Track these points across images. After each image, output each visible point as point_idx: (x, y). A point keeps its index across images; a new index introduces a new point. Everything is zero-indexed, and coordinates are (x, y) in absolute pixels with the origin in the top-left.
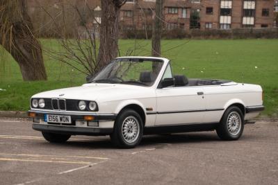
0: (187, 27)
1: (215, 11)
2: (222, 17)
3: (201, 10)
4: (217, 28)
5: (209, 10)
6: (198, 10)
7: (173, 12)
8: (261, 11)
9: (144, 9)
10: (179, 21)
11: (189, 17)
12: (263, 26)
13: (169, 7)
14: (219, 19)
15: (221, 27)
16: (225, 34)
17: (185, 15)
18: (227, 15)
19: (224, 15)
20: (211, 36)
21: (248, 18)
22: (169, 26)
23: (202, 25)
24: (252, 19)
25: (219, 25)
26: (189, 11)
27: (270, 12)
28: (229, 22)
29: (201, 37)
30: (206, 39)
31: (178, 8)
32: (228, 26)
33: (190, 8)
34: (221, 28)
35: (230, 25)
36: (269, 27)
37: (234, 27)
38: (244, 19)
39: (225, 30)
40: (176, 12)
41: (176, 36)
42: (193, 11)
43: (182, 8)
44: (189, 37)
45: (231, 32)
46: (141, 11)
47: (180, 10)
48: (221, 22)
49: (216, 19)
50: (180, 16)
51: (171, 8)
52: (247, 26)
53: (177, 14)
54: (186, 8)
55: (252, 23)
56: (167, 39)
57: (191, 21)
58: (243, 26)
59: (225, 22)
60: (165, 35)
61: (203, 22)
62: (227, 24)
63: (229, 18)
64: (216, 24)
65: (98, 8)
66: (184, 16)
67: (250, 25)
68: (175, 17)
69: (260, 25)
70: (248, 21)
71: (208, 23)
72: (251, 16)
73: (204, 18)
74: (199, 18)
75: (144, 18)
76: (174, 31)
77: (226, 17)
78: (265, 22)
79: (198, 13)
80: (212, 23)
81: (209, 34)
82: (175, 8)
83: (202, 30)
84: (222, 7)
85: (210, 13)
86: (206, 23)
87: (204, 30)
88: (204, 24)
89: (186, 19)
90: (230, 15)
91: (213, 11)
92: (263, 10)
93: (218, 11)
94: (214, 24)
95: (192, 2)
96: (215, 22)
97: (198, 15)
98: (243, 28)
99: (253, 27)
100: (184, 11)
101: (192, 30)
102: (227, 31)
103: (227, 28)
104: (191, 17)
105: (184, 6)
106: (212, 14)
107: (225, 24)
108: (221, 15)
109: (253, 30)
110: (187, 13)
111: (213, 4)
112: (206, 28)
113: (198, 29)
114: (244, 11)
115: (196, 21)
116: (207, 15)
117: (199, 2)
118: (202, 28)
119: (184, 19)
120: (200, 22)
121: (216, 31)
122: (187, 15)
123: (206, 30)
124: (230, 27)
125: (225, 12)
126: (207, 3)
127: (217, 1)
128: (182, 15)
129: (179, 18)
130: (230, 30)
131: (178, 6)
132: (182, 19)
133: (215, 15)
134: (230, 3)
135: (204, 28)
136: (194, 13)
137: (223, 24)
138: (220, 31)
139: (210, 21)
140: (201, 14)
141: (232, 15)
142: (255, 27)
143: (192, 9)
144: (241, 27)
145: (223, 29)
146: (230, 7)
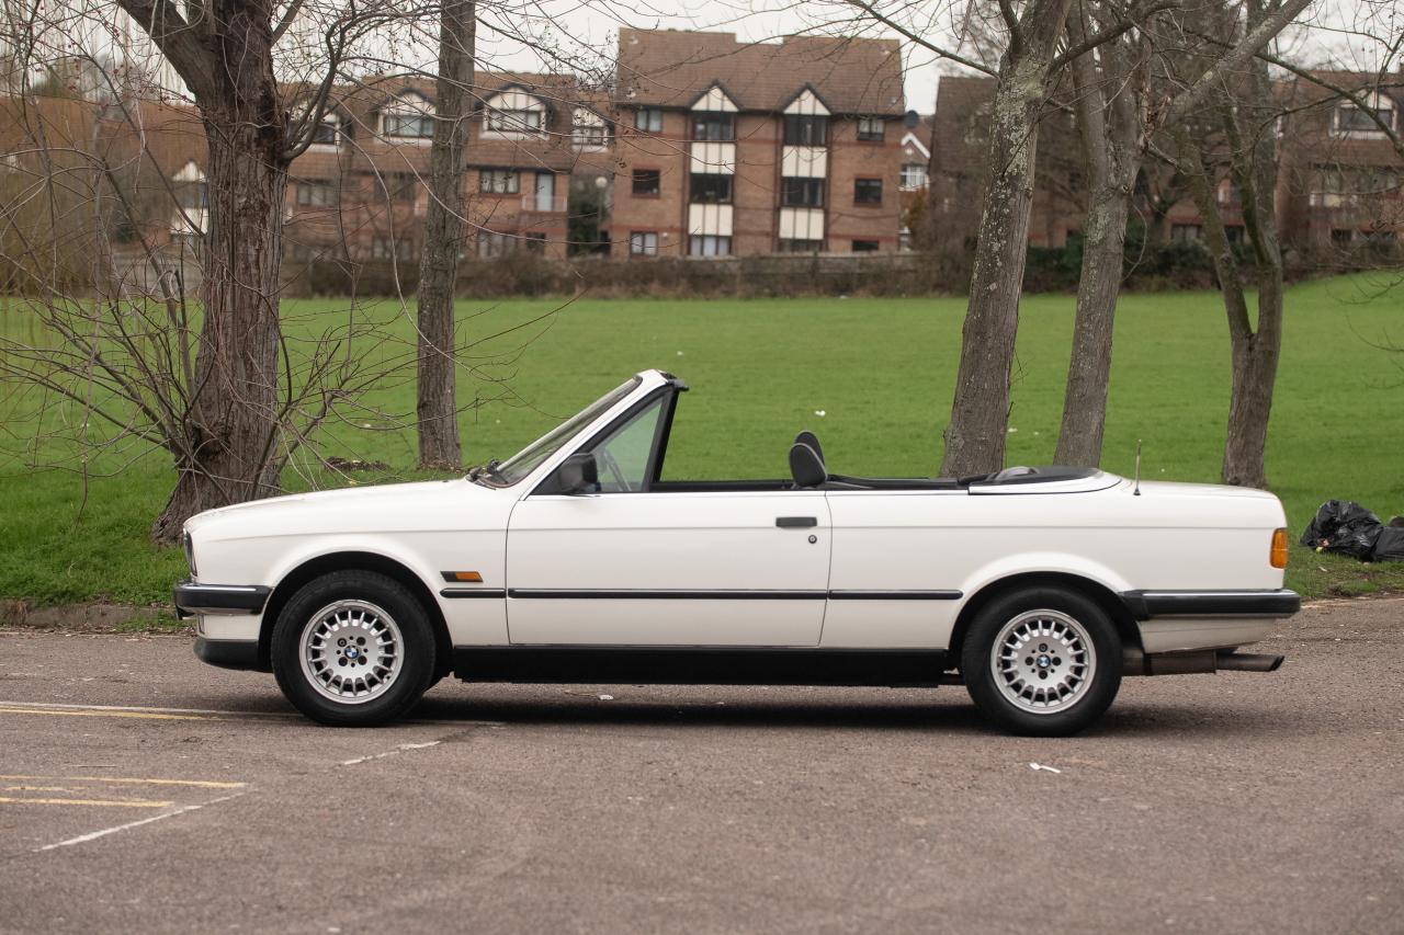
0: (557, 245)
1: (671, 183)
2: (696, 211)
3: (611, 177)
4: (675, 253)
5: (646, 182)
6: (601, 181)
7: (499, 188)
8: (851, 187)
10: (526, 222)
11: (564, 206)
12: (858, 244)
13: (482, 169)
14: (685, 214)
15: (696, 246)
16: (709, 277)
17: (546, 199)
18: (716, 201)
19: (704, 200)
20: (655, 287)
21: (802, 215)
22: (484, 244)
23: (617, 238)
24: (817, 218)
25: (688, 239)
26: (563, 183)
27: (884, 187)
28: (726, 230)
29: (615, 289)
30: (636, 296)
31: (518, 171)
32: (723, 246)
34: (695, 255)
35: (729, 239)
36: (883, 251)
37: (747, 248)
38: (786, 216)
39: (707, 262)
40: (511, 188)
41: (513, 282)
42: (580, 186)
43: (539, 172)
44: (567, 287)
45: (734, 268)
47: (527, 181)
48: (695, 227)
49: (672, 218)
50: (525, 205)
51: (492, 169)
52: (796, 244)
53: (516, 196)
54: (552, 173)
55: (817, 233)
56: (476, 296)
57: (573, 225)
58: (781, 244)
59: (710, 230)
60: (471, 279)
61: (621, 228)
62: (718, 238)
63: (726, 212)
64: (675, 237)
65: (191, 172)
66: (545, 202)
67: (808, 244)
68: (509, 207)
69: (848, 244)
70: (801, 224)
71: (642, 233)
72: (811, 206)
73: (624, 210)
74: (605, 214)
75: (381, 212)
76: (506, 263)
77: (711, 209)
78: (866, 230)
79: (599, 192)
80: (655, 233)
81: (646, 278)
82: (510, 171)
83: (618, 260)
84: (697, 168)
85: (649, 193)
86: (634, 233)
87: (626, 260)
88: (626, 235)
89: (552, 215)
90: (728, 199)
91: (662, 185)
92: (858, 180)
93: (680, 186)
94: (665, 234)
95: (575, 148)
96: (671, 229)
97: (600, 198)
98: (781, 255)
99: (821, 249)
100: (545, 182)
101: (576, 259)
102: (718, 266)
103: (717, 253)
104: (571, 207)
105: (541, 164)
106: (657, 197)
107: (710, 236)
108: (692, 201)
109: (821, 263)
110: (557, 192)
111: (659, 156)
112: (632, 255)
113: (600, 256)
114: (786, 187)
115: (594, 226)
116: (636, 202)
117: (604, 150)
118: (617, 255)
119: (543, 214)
120: (611, 227)
121: (675, 263)
122: (557, 198)
123: (635, 261)
124: (730, 251)
125: (710, 189)
126: (637, 154)
127: (678, 146)
128: (536, 201)
129: (523, 213)
130: (729, 261)
131: (521, 164)
132: (535, 215)
133: (670, 202)
134: (728, 151)
135: (627, 253)
136: (586, 192)
137: (703, 237)
138: (689, 264)
139: (649, 225)
140: (612, 196)
141: (738, 200)
142: (827, 249)
143: (578, 177)
144: (772, 250)
145: (702, 258)
146: (728, 168)
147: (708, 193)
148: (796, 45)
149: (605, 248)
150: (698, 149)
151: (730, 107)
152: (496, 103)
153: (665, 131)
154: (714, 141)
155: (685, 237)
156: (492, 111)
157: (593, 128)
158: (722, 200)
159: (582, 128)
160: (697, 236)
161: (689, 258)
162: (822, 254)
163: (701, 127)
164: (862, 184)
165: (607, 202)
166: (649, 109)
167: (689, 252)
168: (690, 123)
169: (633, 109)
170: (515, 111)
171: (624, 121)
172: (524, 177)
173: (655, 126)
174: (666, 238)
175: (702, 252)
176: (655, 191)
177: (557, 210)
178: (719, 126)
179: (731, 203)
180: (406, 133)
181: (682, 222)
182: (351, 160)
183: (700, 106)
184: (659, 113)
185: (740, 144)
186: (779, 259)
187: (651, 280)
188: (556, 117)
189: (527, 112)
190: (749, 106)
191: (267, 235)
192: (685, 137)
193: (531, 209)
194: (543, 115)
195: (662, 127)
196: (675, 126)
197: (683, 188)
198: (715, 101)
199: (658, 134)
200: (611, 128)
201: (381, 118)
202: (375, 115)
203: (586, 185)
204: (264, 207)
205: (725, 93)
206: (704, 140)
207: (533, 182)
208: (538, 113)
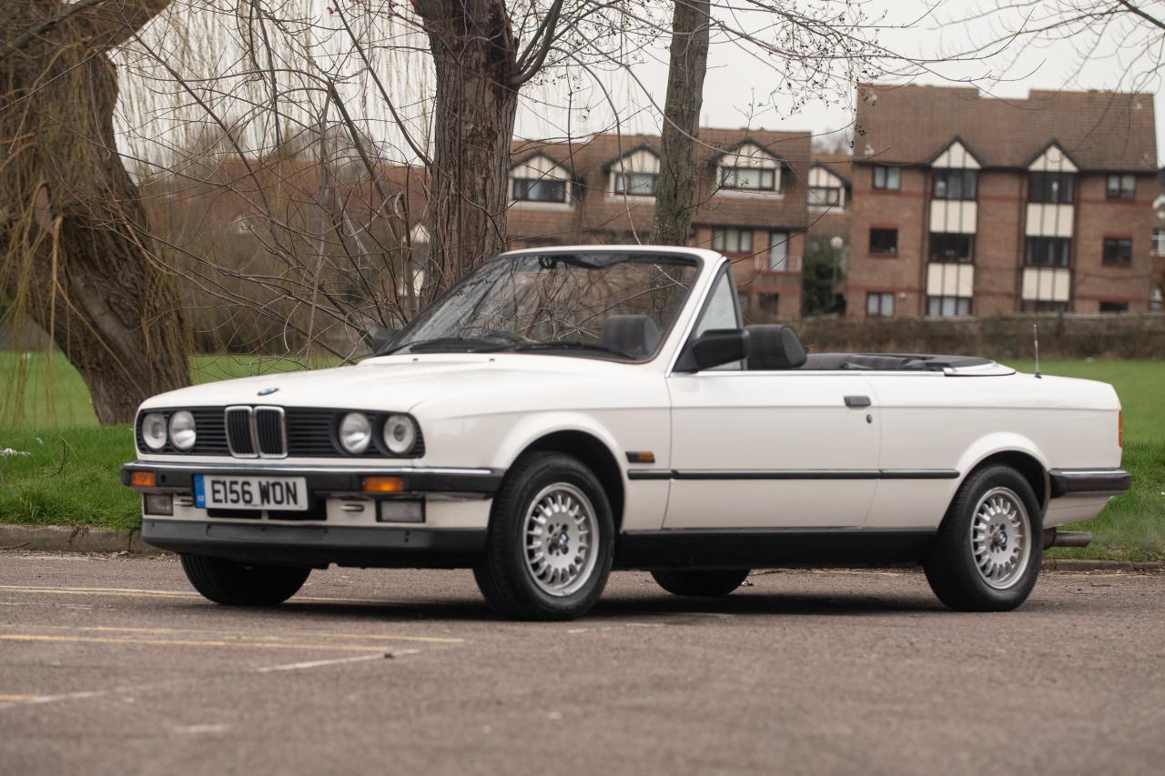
0: (791, 305)
1: (909, 241)
2: (935, 270)
3: (846, 239)
4: (913, 313)
5: (883, 240)
6: (837, 241)
7: (732, 247)
8: (1098, 247)
10: (760, 285)
11: (798, 266)
12: (1106, 306)
13: (715, 227)
14: (923, 276)
15: (934, 306)
16: (948, 338)
17: (780, 258)
18: (956, 260)
19: (943, 260)
21: (1046, 276)
23: (854, 302)
24: (1063, 279)
25: (926, 300)
26: (798, 242)
27: (1135, 247)
28: (966, 291)
31: (750, 229)
32: (963, 308)
33: (802, 230)
34: (934, 314)
35: (970, 301)
36: (1132, 312)
37: (987, 309)
38: (1030, 276)
39: (946, 323)
40: (745, 247)
42: (816, 247)
43: (772, 231)
45: (974, 329)
47: (761, 240)
48: (934, 288)
49: (910, 278)
50: (758, 263)
51: (724, 228)
52: (1040, 305)
53: (750, 255)
54: (786, 231)
55: (1062, 294)
57: (807, 285)
58: (1024, 305)
59: (950, 291)
61: (856, 289)
62: (957, 299)
63: (967, 272)
64: (912, 297)
65: (420, 234)
66: (778, 260)
67: (1053, 305)
68: (742, 267)
69: (1096, 305)
70: (1046, 285)
71: (879, 294)
72: (1056, 265)
73: (860, 270)
74: (841, 276)
77: (951, 269)
78: (1114, 291)
79: (834, 253)
80: (892, 293)
81: (882, 340)
82: (741, 229)
83: (854, 320)
84: (937, 226)
85: (886, 253)
86: (870, 293)
87: (861, 321)
88: (863, 298)
89: (786, 274)
90: (969, 259)
91: (900, 243)
92: (1106, 239)
93: (918, 245)
94: (902, 295)
95: (811, 209)
96: (909, 290)
97: (836, 259)
98: (1024, 315)
99: (1066, 309)
100: (779, 241)
101: (810, 319)
102: (958, 327)
103: (956, 312)
104: (806, 268)
105: (774, 223)
106: (895, 256)
107: (949, 297)
108: (931, 260)
109: (1066, 324)
110: (792, 251)
111: (899, 215)
112: (867, 315)
113: (834, 316)
114: (1030, 247)
115: (829, 288)
116: (872, 262)
117: (839, 210)
118: (852, 315)
119: (777, 274)
120: (847, 288)
121: (913, 324)
122: (791, 257)
123: (870, 322)
124: (970, 311)
125: (950, 248)
126: (875, 211)
127: (918, 203)
128: (769, 261)
129: (756, 273)
130: (969, 322)
131: (754, 223)
132: (769, 274)
133: (908, 261)
134: (970, 209)
135: (863, 313)
136: (821, 252)
137: (941, 298)
138: (926, 325)
139: (886, 284)
140: (848, 256)
141: (979, 260)
142: (1073, 310)
143: (814, 239)
144: (1015, 310)
145: (940, 319)
146: (969, 227)
147: (948, 253)
148: (1043, 100)
149: (841, 305)
150: (937, 208)
151: (972, 163)
152: (729, 161)
153: (904, 189)
154: (955, 199)
155: (923, 298)
156: (726, 169)
157: (828, 189)
158: (962, 260)
159: (818, 188)
160: (936, 297)
161: (927, 318)
162: (1067, 315)
163: (941, 185)
164: (1111, 243)
165: (843, 263)
166: (887, 167)
167: (927, 312)
168: (930, 181)
169: (870, 165)
170: (748, 169)
171: (861, 180)
172: (757, 236)
173: (893, 183)
174: (903, 300)
175: (941, 312)
176: (892, 250)
177: (791, 269)
178: (960, 185)
179: (973, 263)
180: (637, 190)
181: (921, 285)
182: (580, 219)
183: (941, 162)
184: (898, 170)
185: (982, 203)
186: (1023, 320)
187: (888, 341)
188: (792, 176)
189: (762, 170)
190: (990, 163)
192: (925, 194)
193: (765, 268)
194: (778, 173)
195: (900, 184)
196: (915, 183)
197: (922, 247)
198: (957, 157)
199: (896, 192)
200: (849, 189)
201: (612, 177)
202: (606, 171)
203: (821, 245)
205: (968, 149)
206: (945, 198)
207: (766, 242)
208: (772, 171)
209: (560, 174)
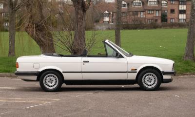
0: (159, 21)
1: (176, 11)
2: (180, 15)
4: (177, 22)
5: (172, 11)
6: (166, 11)
7: (151, 13)
9: (133, 12)
11: (160, 15)
13: (148, 10)
14: (178, 16)
15: (180, 20)
16: (182, 25)
17: (158, 14)
18: (183, 14)
19: (181, 14)
20: (174, 27)
22: (148, 21)
23: (169, 20)
25: (179, 20)
26: (160, 12)
28: (185, 18)
29: (168, 27)
30: (171, 28)
31: (153, 10)
33: (160, 10)
34: (180, 22)
35: (185, 20)
37: (188, 21)
39: (182, 23)
41: (153, 27)
42: (163, 12)
43: (156, 10)
44: (161, 27)
45: (186, 24)
46: (131, 13)
47: (155, 12)
48: (180, 18)
49: (177, 16)
51: (149, 10)
53: (153, 14)
54: (158, 10)
56: (147, 29)
57: (162, 18)
59: (182, 18)
60: (146, 27)
63: (185, 15)
64: (177, 19)
65: (106, 12)
66: (157, 15)
68: (152, 16)
71: (172, 19)
73: (169, 15)
74: (167, 16)
75: (133, 17)
76: (152, 24)
80: (174, 19)
81: (172, 26)
83: (168, 23)
84: (180, 9)
90: (185, 13)
93: (178, 12)
95: (162, 6)
97: (166, 14)
100: (157, 12)
101: (162, 23)
102: (184, 24)
103: (183, 21)
111: (175, 7)
113: (165, 23)
115: (165, 18)
116: (171, 14)
120: (168, 18)
123: (171, 23)
125: (182, 12)
126: (171, 7)
127: (177, 6)
129: (154, 16)
132: (156, 17)
133: (176, 14)
134: (185, 6)
139: (173, 17)
140: (168, 13)
146: (185, 9)
149: (167, 21)
150: (180, 6)
154: (183, 5)
156: (149, 1)
157: (165, 3)
159: (163, 3)
163: (181, 3)
168: (179, 2)
169: (170, 0)
171: (169, 2)
176: (174, 12)
178: (183, 3)
180: (137, 5)
182: (129, 9)
184: (174, 1)
185: (187, 5)
188: (159, 2)
189: (155, 1)
191: (83, 21)
192: (178, 4)
194: (157, 2)
199: (174, 4)
201: (133, 3)
204: (83, 17)
209: (126, 3)
